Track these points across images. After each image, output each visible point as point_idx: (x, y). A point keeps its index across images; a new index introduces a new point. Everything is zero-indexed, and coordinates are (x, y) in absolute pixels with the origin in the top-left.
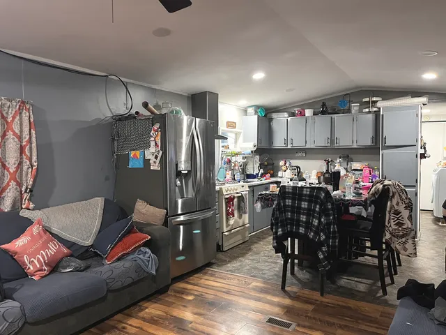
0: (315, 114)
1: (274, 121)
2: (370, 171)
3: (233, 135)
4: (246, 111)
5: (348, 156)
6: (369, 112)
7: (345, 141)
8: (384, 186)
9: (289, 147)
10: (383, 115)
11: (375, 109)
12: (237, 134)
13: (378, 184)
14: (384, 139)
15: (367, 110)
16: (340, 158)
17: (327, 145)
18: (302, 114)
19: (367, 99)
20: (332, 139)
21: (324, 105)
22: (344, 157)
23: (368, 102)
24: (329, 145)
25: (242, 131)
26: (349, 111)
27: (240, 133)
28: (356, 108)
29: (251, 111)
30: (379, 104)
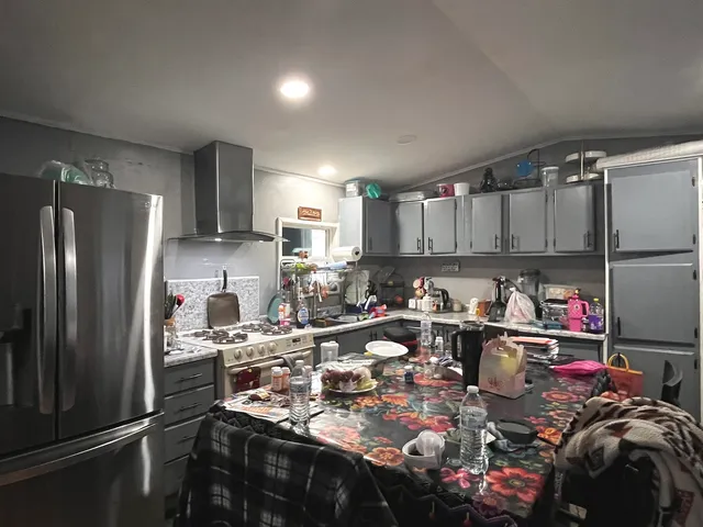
0: (472, 191)
1: (401, 207)
2: (584, 305)
3: (322, 234)
4: (344, 189)
5: (537, 273)
6: (580, 182)
7: (530, 242)
8: (627, 447)
9: (427, 253)
10: (609, 186)
11: (592, 176)
12: (329, 232)
13: (599, 428)
14: (615, 238)
15: (575, 178)
16: (522, 275)
17: (495, 251)
18: (449, 192)
19: (575, 156)
20: (505, 240)
21: (488, 173)
22: (529, 274)
23: (577, 162)
24: (499, 250)
25: (337, 225)
26: (538, 182)
27: (334, 229)
28: (553, 177)
29: (352, 188)
30: (599, 165)
